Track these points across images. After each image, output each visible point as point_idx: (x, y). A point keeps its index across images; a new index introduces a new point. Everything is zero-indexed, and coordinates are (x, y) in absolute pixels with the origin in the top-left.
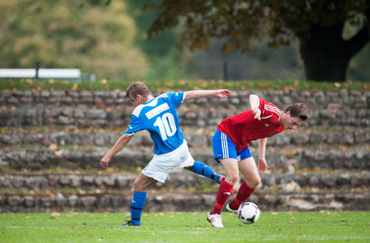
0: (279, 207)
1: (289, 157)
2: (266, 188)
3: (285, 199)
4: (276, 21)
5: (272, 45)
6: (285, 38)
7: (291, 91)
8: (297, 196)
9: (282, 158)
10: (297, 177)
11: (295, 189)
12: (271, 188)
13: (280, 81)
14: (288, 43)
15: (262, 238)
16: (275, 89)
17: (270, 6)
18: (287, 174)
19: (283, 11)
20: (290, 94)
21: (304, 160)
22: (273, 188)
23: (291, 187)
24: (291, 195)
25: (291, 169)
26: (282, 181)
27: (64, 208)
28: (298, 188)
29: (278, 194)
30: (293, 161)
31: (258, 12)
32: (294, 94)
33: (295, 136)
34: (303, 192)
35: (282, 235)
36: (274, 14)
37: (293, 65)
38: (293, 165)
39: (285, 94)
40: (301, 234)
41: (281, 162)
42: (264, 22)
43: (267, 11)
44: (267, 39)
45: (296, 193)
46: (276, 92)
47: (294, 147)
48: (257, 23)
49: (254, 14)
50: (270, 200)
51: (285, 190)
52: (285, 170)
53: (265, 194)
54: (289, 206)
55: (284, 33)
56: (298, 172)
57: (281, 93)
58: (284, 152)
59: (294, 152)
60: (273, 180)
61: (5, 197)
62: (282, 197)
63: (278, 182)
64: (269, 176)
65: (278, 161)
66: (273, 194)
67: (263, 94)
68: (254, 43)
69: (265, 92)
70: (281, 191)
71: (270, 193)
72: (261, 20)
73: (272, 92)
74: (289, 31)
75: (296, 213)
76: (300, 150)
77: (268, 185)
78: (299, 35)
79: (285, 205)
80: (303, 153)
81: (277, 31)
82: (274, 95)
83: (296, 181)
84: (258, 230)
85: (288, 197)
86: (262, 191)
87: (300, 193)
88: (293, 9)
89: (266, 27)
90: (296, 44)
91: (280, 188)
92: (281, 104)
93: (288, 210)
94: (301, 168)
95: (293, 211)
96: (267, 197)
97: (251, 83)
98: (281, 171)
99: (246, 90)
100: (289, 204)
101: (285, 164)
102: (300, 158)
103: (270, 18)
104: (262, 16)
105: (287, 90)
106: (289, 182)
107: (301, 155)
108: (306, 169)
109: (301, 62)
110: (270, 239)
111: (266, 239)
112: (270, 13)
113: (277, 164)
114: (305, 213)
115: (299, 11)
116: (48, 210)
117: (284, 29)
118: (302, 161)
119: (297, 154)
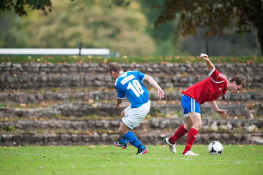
0: (244, 142)
1: (250, 108)
2: (235, 129)
3: (248, 136)
4: (241, 16)
5: (238, 32)
6: (248, 28)
7: (251, 64)
8: (256, 134)
9: (246, 109)
10: (256, 122)
11: (254, 130)
12: (238, 129)
13: (244, 57)
14: (249, 31)
15: (232, 163)
16: (241, 62)
17: (237, 6)
18: (249, 119)
19: (246, 9)
20: (251, 65)
21: (261, 110)
22: (240, 129)
23: (252, 128)
24: (252, 134)
25: (252, 116)
26: (246, 124)
27: (98, 142)
28: (257, 129)
29: (243, 133)
30: (253, 111)
31: (229, 10)
32: (254, 65)
33: (254, 94)
34: (260, 131)
35: (245, 160)
36: (240, 11)
37: (254, 46)
38: (253, 113)
39: (248, 66)
40: (259, 160)
41: (245, 111)
42: (233, 17)
43: (235, 9)
44: (235, 28)
45: (255, 133)
46: (241, 64)
47: (254, 101)
48: (228, 17)
49: (227, 11)
50: (237, 137)
51: (248, 130)
52: (248, 116)
53: (234, 133)
54: (250, 141)
55: (247, 24)
56: (256, 118)
57: (245, 64)
58: (247, 104)
59: (254, 104)
60: (239, 123)
61: (58, 135)
62: (246, 135)
63: (243, 125)
64: (237, 121)
65: (243, 110)
66: (239, 133)
67: (233, 65)
68: (227, 31)
69: (234, 64)
70: (244, 131)
71: (237, 132)
72: (231, 16)
73: (238, 64)
74: (250, 23)
75: (255, 145)
76: (257, 103)
77: (236, 127)
78: (257, 25)
79: (248, 140)
80: (260, 105)
81: (242, 23)
82: (240, 66)
83: (254, 124)
84: (229, 157)
85: (250, 135)
86: (232, 131)
87: (258, 133)
88: (253, 8)
89: (235, 20)
90: (255, 32)
91: (245, 129)
92: (245, 72)
93: (250, 144)
94: (258, 116)
95: (253, 144)
96: (235, 135)
97: (225, 58)
98: (245, 117)
99: (221, 62)
100: (250, 139)
101: (248, 112)
102: (258, 108)
103: (237, 14)
104: (232, 13)
105: (249, 63)
106: (251, 125)
107: (258, 107)
108: (261, 116)
109: (258, 44)
110: (238, 163)
111: (235, 163)
112: (238, 11)
113: (242, 112)
114: (261, 146)
115: (257, 10)
116: (88, 144)
117: (247, 21)
118: (259, 111)
119: (256, 106)
